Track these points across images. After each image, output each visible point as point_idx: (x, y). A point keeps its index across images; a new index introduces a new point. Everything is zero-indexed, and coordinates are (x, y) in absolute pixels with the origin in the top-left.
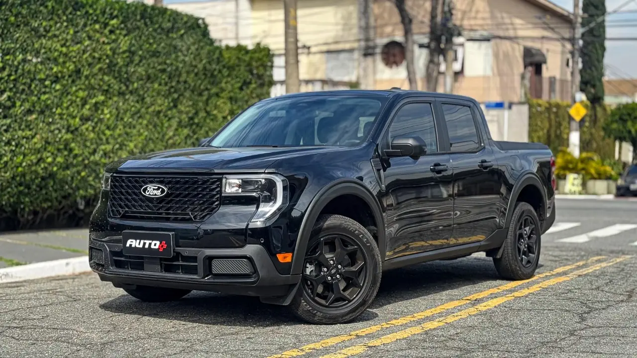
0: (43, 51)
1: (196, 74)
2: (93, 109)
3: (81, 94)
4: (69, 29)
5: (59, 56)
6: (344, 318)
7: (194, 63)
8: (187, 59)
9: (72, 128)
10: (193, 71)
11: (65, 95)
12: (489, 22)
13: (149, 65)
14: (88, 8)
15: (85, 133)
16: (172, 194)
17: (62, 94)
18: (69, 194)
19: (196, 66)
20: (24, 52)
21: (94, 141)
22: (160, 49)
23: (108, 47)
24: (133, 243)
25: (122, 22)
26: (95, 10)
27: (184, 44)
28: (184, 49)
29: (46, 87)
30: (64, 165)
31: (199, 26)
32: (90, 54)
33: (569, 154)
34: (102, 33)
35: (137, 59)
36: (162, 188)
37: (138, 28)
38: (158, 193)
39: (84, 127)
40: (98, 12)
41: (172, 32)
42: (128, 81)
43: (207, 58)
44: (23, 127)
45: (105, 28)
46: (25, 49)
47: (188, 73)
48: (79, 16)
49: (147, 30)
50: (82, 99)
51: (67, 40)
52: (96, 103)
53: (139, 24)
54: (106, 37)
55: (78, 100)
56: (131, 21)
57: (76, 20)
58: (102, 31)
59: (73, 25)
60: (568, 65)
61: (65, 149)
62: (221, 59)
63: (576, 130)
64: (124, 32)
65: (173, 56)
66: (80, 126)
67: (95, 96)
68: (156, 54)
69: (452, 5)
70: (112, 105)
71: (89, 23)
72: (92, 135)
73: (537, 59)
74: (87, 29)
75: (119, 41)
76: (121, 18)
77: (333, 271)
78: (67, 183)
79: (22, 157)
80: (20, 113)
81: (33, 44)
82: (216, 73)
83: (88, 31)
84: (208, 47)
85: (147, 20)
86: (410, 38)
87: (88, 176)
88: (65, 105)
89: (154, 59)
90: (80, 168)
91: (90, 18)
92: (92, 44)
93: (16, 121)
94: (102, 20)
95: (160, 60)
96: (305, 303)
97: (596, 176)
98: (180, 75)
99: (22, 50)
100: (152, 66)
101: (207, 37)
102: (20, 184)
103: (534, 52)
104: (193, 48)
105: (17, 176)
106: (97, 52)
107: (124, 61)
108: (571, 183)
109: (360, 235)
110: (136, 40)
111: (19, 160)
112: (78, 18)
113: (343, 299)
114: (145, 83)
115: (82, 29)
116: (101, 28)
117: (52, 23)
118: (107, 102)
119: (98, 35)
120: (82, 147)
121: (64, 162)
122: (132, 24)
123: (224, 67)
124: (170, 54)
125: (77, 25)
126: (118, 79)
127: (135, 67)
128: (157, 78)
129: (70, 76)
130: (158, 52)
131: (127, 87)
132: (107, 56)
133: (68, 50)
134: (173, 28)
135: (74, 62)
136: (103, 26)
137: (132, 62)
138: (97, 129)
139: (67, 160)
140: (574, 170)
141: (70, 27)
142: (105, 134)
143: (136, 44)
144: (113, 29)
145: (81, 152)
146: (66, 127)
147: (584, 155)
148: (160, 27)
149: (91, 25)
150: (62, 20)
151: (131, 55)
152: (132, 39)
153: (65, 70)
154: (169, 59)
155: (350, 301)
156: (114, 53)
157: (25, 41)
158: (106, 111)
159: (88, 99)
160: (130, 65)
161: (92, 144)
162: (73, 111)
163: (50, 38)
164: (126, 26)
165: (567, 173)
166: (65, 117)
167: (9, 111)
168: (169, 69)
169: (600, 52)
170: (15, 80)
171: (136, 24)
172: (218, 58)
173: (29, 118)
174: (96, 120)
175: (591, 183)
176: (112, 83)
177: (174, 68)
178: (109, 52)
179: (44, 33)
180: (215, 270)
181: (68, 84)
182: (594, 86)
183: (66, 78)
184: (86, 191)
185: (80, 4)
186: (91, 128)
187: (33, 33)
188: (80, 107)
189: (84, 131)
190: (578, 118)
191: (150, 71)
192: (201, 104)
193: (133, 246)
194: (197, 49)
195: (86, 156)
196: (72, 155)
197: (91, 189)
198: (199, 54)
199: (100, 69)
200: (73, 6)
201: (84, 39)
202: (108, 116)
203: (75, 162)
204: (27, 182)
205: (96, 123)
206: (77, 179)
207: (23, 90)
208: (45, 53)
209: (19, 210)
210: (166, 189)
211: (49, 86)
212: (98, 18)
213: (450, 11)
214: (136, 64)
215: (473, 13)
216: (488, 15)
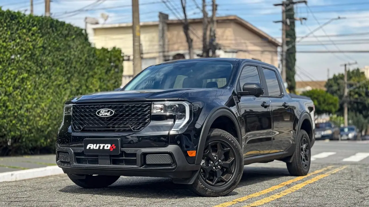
1: (81, 63)
2: (21, 81)
3: (14, 72)
4: (8, 32)
6: (223, 193)
7: (80, 56)
8: (76, 53)
9: (8, 93)
10: (79, 61)
11: (4, 72)
13: (54, 56)
14: (19, 19)
15: (15, 97)
16: (117, 114)
18: (5, 135)
19: (81, 58)
21: (21, 102)
22: (61, 46)
23: (30, 44)
24: (92, 146)
25: (39, 29)
26: (23, 21)
27: (74, 44)
28: (75, 47)
30: (2, 116)
31: (83, 34)
32: (20, 48)
34: (27, 35)
36: (111, 111)
37: (49, 33)
38: (108, 114)
39: (15, 93)
40: (25, 22)
41: (68, 37)
42: (42, 65)
43: (88, 53)
45: (29, 32)
47: (76, 62)
48: (14, 24)
49: (54, 34)
50: (14, 75)
51: (6, 39)
52: (23, 78)
53: (49, 30)
54: (29, 37)
55: (12, 75)
56: (45, 28)
57: (12, 26)
58: (27, 33)
59: (10, 29)
61: (4, 106)
62: (95, 55)
64: (40, 35)
65: (68, 51)
66: (13, 92)
67: (22, 74)
68: (58, 49)
69: (216, 32)
70: (32, 79)
71: (20, 28)
72: (20, 98)
74: (18, 32)
75: (37, 40)
76: (38, 27)
77: (216, 164)
78: (4, 128)
82: (92, 63)
83: (19, 33)
84: (88, 47)
85: (54, 28)
87: (17, 124)
88: (4, 78)
89: (58, 53)
90: (12, 118)
91: (20, 25)
92: (21, 41)
94: (28, 27)
95: (61, 53)
96: (201, 183)
98: (72, 63)
100: (56, 56)
101: (87, 41)
104: (80, 47)
106: (24, 47)
107: (40, 53)
109: (232, 141)
110: (47, 40)
112: (13, 25)
113: (222, 181)
114: (52, 67)
115: (15, 32)
116: (26, 32)
118: (29, 77)
119: (25, 36)
120: (13, 105)
121: (2, 114)
122: (45, 30)
123: (97, 59)
124: (67, 50)
125: (12, 29)
126: (36, 64)
127: (46, 57)
128: (59, 64)
130: (60, 48)
131: (41, 69)
132: (30, 49)
134: (68, 34)
135: (10, 52)
136: (28, 30)
137: (44, 53)
138: (23, 94)
139: (4, 113)
141: (8, 30)
142: (27, 98)
143: (47, 43)
144: (34, 33)
145: (13, 108)
146: (4, 92)
148: (61, 33)
149: (21, 29)
150: (3, 26)
151: (44, 49)
152: (45, 39)
153: (5, 57)
154: (66, 53)
155: (226, 182)
156: (34, 48)
158: (28, 83)
159: (18, 75)
160: (43, 55)
161: (19, 103)
162: (9, 83)
164: (41, 31)
166: (4, 86)
168: (66, 59)
169: (293, 62)
171: (47, 31)
172: (93, 54)
174: (22, 88)
176: (32, 66)
177: (69, 58)
178: (31, 47)
180: (148, 162)
181: (6, 65)
182: (291, 81)
183: (5, 61)
184: (15, 133)
185: (14, 17)
186: (19, 94)
188: (13, 80)
189: (15, 95)
191: (55, 60)
192: (83, 82)
193: (92, 148)
194: (82, 48)
195: (16, 111)
196: (7, 110)
197: (18, 131)
198: (83, 51)
199: (26, 57)
200: (10, 18)
201: (16, 38)
202: (30, 86)
203: (9, 114)
205: (22, 90)
206: (10, 125)
210: (114, 112)
212: (25, 25)
213: (214, 35)
214: (47, 55)
215: (225, 37)
216: (233, 38)
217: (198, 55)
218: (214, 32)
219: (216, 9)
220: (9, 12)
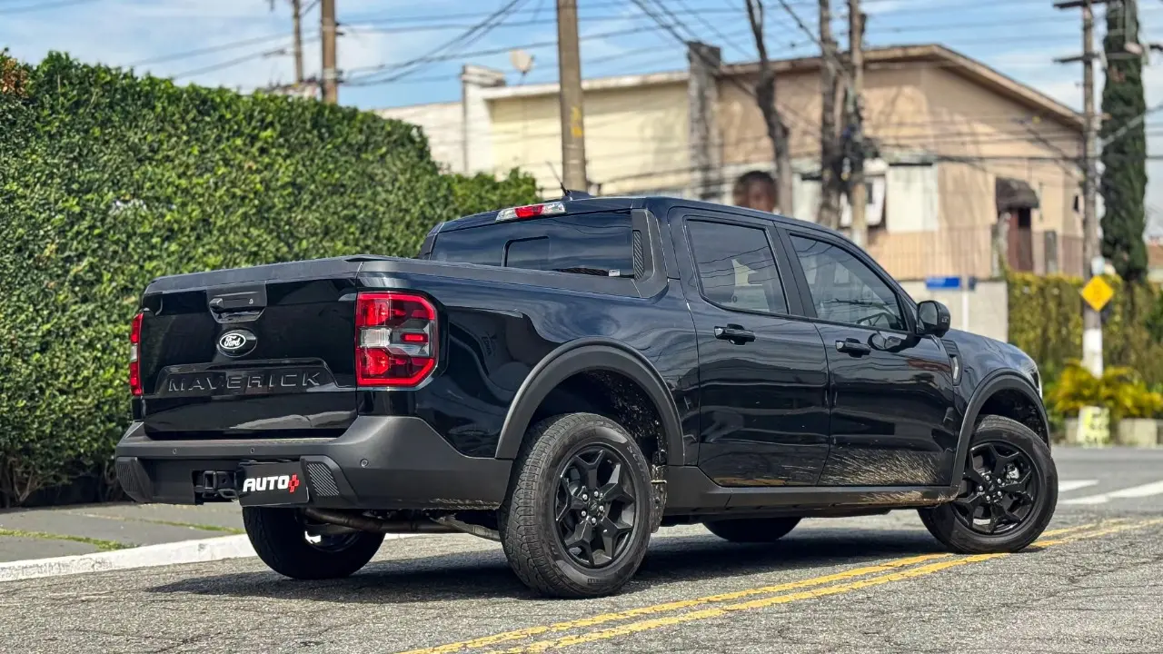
0: (148, 184)
3: (212, 259)
4: (192, 147)
5: (175, 193)
7: (404, 206)
8: (392, 198)
10: (403, 219)
11: (185, 261)
12: (929, 131)
13: (327, 208)
14: (223, 110)
17: (181, 258)
19: (407, 211)
20: (116, 188)
22: (345, 181)
23: (258, 178)
25: (281, 135)
26: (235, 114)
27: (386, 172)
28: (387, 180)
29: (153, 247)
31: (412, 141)
32: (227, 190)
33: (1084, 371)
34: (247, 153)
35: (306, 197)
37: (308, 144)
40: (241, 116)
41: (366, 152)
42: (290, 237)
43: (427, 196)
44: (114, 317)
45: (252, 145)
46: (118, 181)
47: (393, 222)
48: (208, 123)
49: (324, 147)
51: (188, 166)
53: (309, 136)
54: (254, 159)
56: (297, 131)
57: (204, 131)
58: (247, 149)
59: (197, 140)
60: (1076, 207)
62: (451, 198)
63: (1096, 327)
64: (284, 151)
65: (369, 193)
67: (235, 263)
68: (338, 189)
69: (860, 103)
71: (225, 135)
73: (1021, 199)
74: (222, 146)
75: (276, 167)
76: (279, 128)
79: (113, 370)
80: (110, 293)
81: (132, 175)
83: (223, 149)
84: (428, 178)
85: (323, 130)
86: (785, 164)
89: (337, 199)
91: (227, 127)
92: (230, 173)
93: (102, 307)
94: (248, 130)
95: (346, 199)
97: (1135, 412)
98: (380, 226)
99: (113, 183)
100: (331, 210)
101: (425, 160)
102: (110, 419)
103: (1015, 186)
104: (402, 179)
105: (104, 403)
106: (239, 187)
107: (285, 202)
108: (1089, 424)
110: (304, 165)
111: (108, 376)
112: (207, 128)
114: (321, 241)
115: (214, 147)
116: (245, 144)
117: (162, 136)
119: (240, 157)
122: (296, 138)
123: (456, 211)
124: (364, 190)
125: (205, 140)
126: (274, 234)
127: (303, 212)
128: (340, 234)
129: (193, 229)
130: (343, 186)
131: (290, 247)
132: (256, 193)
133: (190, 183)
134: (367, 144)
135: (200, 204)
136: (248, 141)
137: (298, 203)
140: (1094, 400)
141: (193, 143)
143: (304, 171)
144: (265, 146)
147: (1112, 371)
148: (345, 141)
149: (228, 139)
150: (179, 132)
151: (296, 192)
152: (297, 163)
153: (185, 218)
154: (361, 198)
156: (267, 188)
157: (117, 168)
159: (223, 267)
160: (295, 209)
163: (160, 163)
164: (286, 141)
165: (1080, 405)
167: (92, 289)
168: (361, 216)
169: (1137, 185)
170: (100, 235)
171: (304, 138)
172: (445, 197)
173: (125, 303)
175: (1126, 426)
176: (265, 240)
177: (370, 213)
178: (259, 187)
179: (150, 154)
181: (190, 242)
182: (1128, 248)
183: (187, 232)
185: (208, 104)
187: (131, 153)
190: (1098, 305)
191: (329, 219)
194: (409, 181)
198: (413, 190)
199: (245, 215)
200: (196, 107)
201: (217, 164)
204: (122, 415)
207: (115, 252)
208: (153, 187)
209: (107, 464)
211: (158, 245)
212: (239, 126)
213: (857, 112)
214: (305, 208)
215: (895, 119)
216: (926, 118)
217: (806, 177)
218: (855, 103)
219: (862, 30)
220: (194, 91)
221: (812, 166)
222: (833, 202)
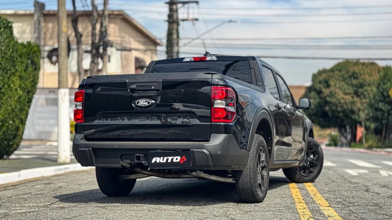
10: (5, 57)
31: (9, 27)
43: (12, 49)
84: (12, 42)
86: (80, 46)
123: (18, 55)
172: (17, 49)
194: (8, 42)
198: (8, 46)
213: (106, 31)
216: (117, 34)
217: (87, 52)
218: (105, 28)
221: (89, 48)
222: (96, 61)
